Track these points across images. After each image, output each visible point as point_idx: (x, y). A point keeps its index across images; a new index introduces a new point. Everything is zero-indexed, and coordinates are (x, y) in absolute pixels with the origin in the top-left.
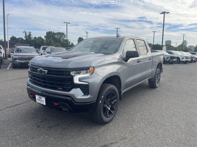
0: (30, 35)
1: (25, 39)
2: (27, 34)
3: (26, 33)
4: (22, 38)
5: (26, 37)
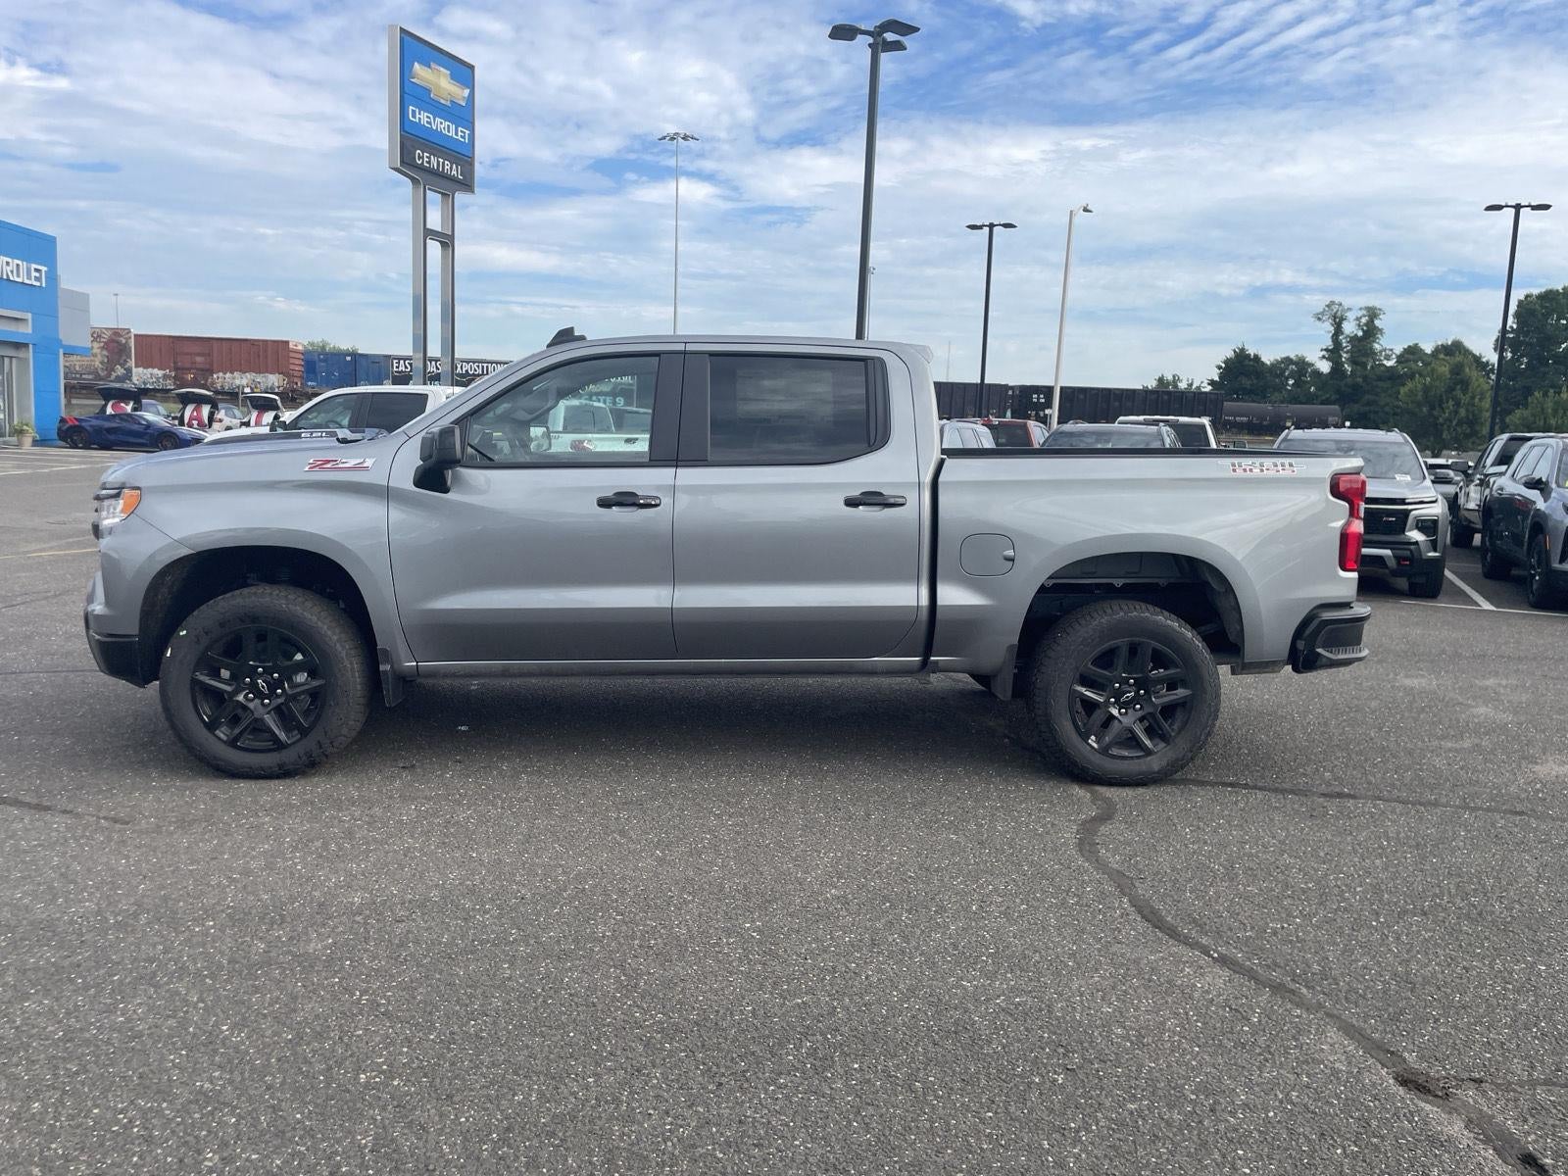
0: (1371, 332)
1: (1325, 367)
2: (1350, 328)
3: (1338, 323)
4: (1302, 365)
5: (1333, 354)
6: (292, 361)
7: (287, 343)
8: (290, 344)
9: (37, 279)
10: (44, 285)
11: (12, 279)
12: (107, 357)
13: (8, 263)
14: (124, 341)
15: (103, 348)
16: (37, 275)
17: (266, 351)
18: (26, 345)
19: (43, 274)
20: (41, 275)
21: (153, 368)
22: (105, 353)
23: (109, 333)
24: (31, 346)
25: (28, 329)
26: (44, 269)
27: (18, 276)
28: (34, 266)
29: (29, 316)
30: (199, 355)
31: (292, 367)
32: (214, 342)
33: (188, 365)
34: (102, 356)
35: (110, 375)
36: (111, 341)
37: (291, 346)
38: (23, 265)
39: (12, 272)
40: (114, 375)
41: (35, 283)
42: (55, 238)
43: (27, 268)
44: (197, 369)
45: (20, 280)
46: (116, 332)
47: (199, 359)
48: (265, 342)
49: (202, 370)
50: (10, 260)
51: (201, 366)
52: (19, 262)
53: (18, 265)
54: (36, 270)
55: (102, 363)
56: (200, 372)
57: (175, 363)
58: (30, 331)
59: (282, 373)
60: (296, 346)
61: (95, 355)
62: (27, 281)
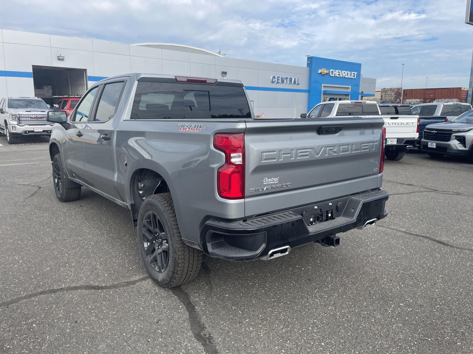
6: (462, 94)
7: (461, 88)
8: (462, 88)
9: (353, 76)
10: (355, 78)
11: (345, 77)
12: (395, 97)
13: (344, 73)
14: (400, 91)
15: (395, 94)
16: (354, 75)
17: (453, 91)
18: (349, 95)
19: (356, 75)
20: (355, 75)
21: (417, 99)
22: (395, 95)
23: (396, 89)
24: (350, 95)
25: (349, 90)
26: (356, 73)
27: (347, 76)
28: (353, 73)
29: (350, 87)
30: (431, 94)
31: (462, 96)
32: (437, 90)
33: (428, 98)
34: (394, 96)
35: (395, 102)
36: (397, 92)
37: (462, 89)
38: (349, 73)
39: (346, 75)
40: (397, 102)
41: (353, 77)
42: (361, 64)
43: (351, 74)
44: (431, 99)
45: (348, 77)
46: (399, 89)
47: (431, 95)
48: (454, 88)
49: (432, 99)
50: (345, 72)
51: (432, 98)
52: (348, 72)
53: (348, 73)
54: (353, 74)
55: (394, 98)
56: (431, 100)
57: (424, 97)
58: (350, 91)
59: (458, 98)
60: (465, 89)
61: (392, 96)
62: (350, 77)
